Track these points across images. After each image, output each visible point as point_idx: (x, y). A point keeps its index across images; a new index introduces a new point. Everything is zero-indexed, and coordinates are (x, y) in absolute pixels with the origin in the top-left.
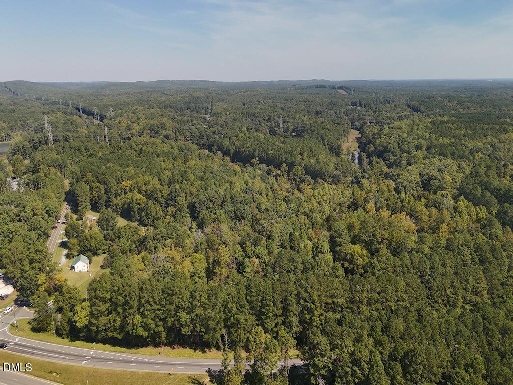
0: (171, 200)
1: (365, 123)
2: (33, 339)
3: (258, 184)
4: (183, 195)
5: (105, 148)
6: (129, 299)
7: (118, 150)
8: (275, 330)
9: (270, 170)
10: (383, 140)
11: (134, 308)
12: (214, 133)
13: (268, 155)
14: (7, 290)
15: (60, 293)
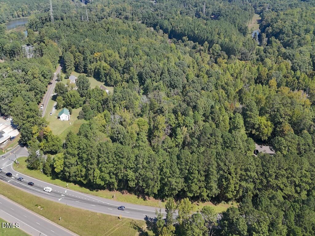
0: (126, 69)
1: (264, 9)
2: (28, 175)
3: (188, 59)
4: (135, 66)
5: (84, 26)
6: (90, 158)
7: (93, 28)
8: (199, 191)
9: (196, 45)
10: (279, 24)
11: (95, 164)
12: (157, 15)
13: (195, 33)
14: (15, 133)
15: (47, 140)
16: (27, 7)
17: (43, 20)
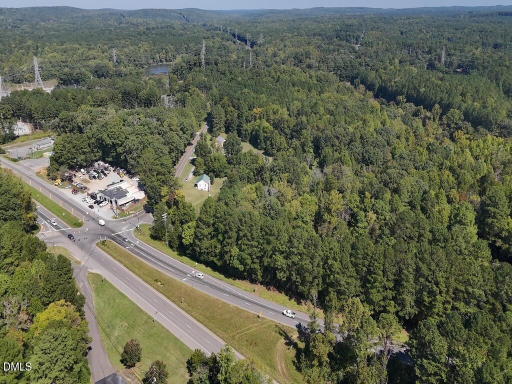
0: (296, 132)
2: (150, 245)
3: (398, 126)
4: (309, 128)
5: (245, 73)
6: (228, 229)
7: (257, 76)
8: (382, 303)
9: (418, 110)
11: (233, 239)
12: (360, 64)
13: (420, 92)
14: (141, 195)
15: (177, 207)
16: (172, 48)
17: (191, 65)
